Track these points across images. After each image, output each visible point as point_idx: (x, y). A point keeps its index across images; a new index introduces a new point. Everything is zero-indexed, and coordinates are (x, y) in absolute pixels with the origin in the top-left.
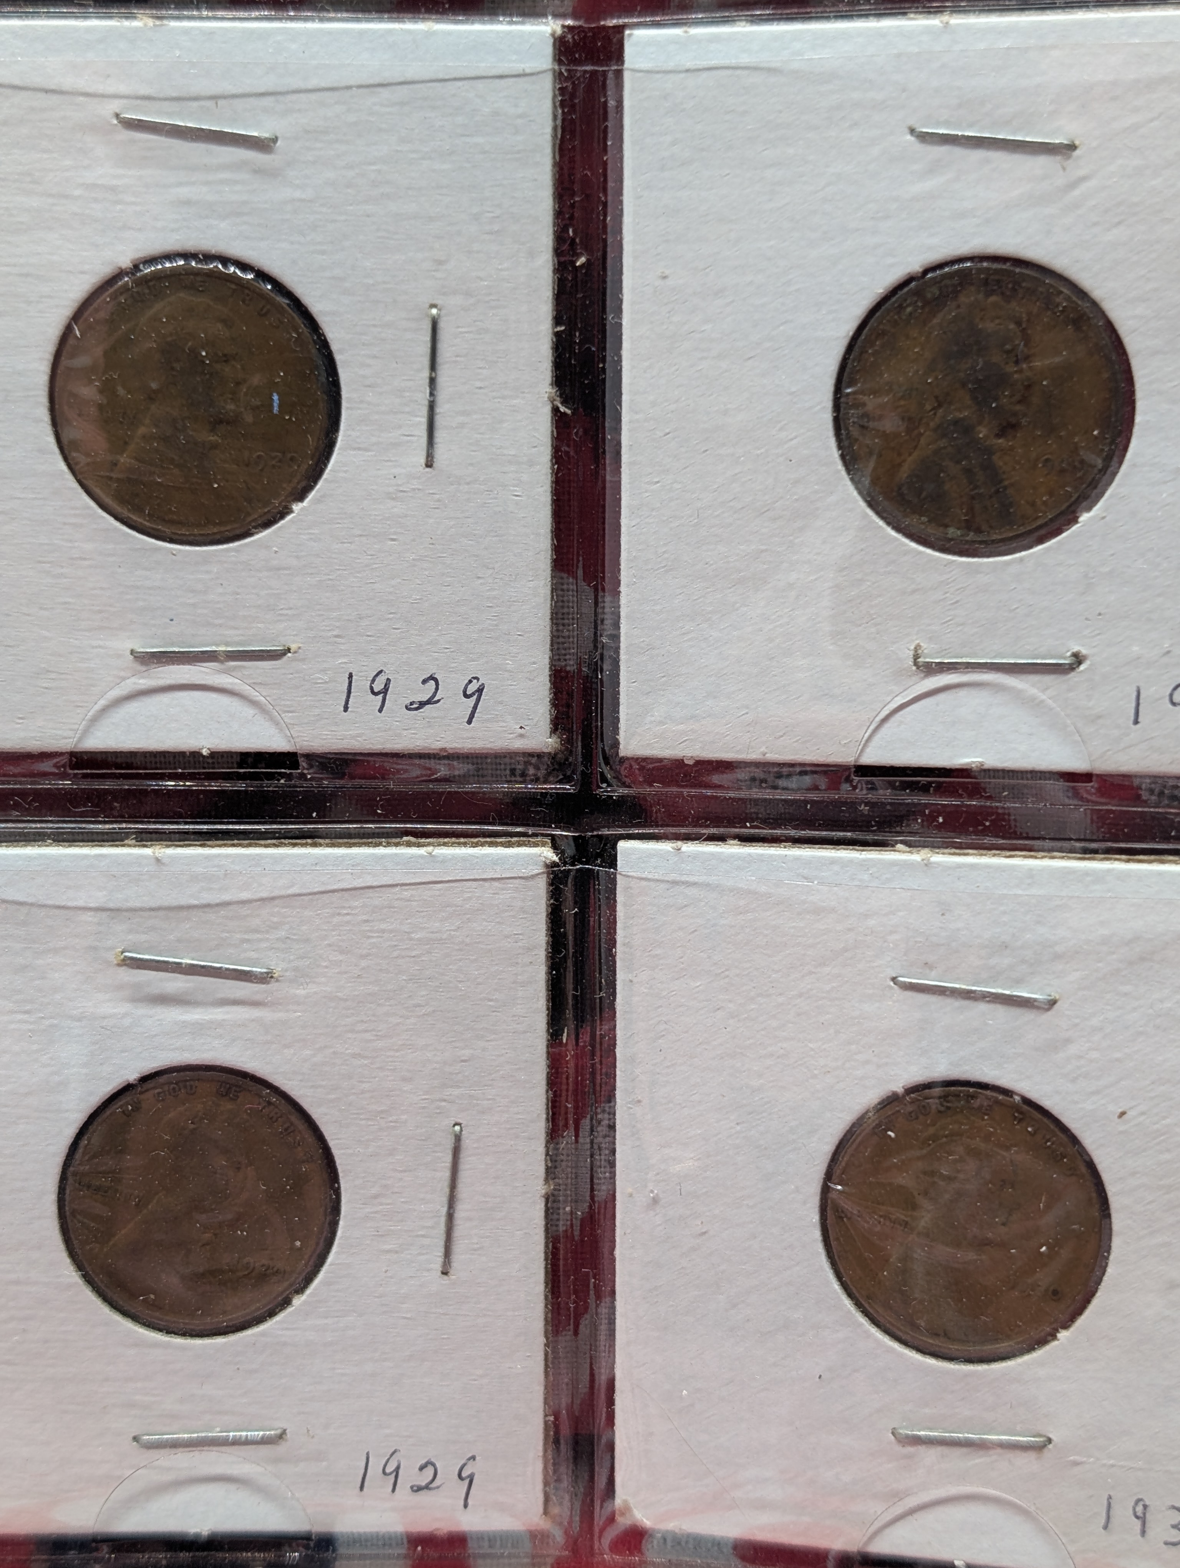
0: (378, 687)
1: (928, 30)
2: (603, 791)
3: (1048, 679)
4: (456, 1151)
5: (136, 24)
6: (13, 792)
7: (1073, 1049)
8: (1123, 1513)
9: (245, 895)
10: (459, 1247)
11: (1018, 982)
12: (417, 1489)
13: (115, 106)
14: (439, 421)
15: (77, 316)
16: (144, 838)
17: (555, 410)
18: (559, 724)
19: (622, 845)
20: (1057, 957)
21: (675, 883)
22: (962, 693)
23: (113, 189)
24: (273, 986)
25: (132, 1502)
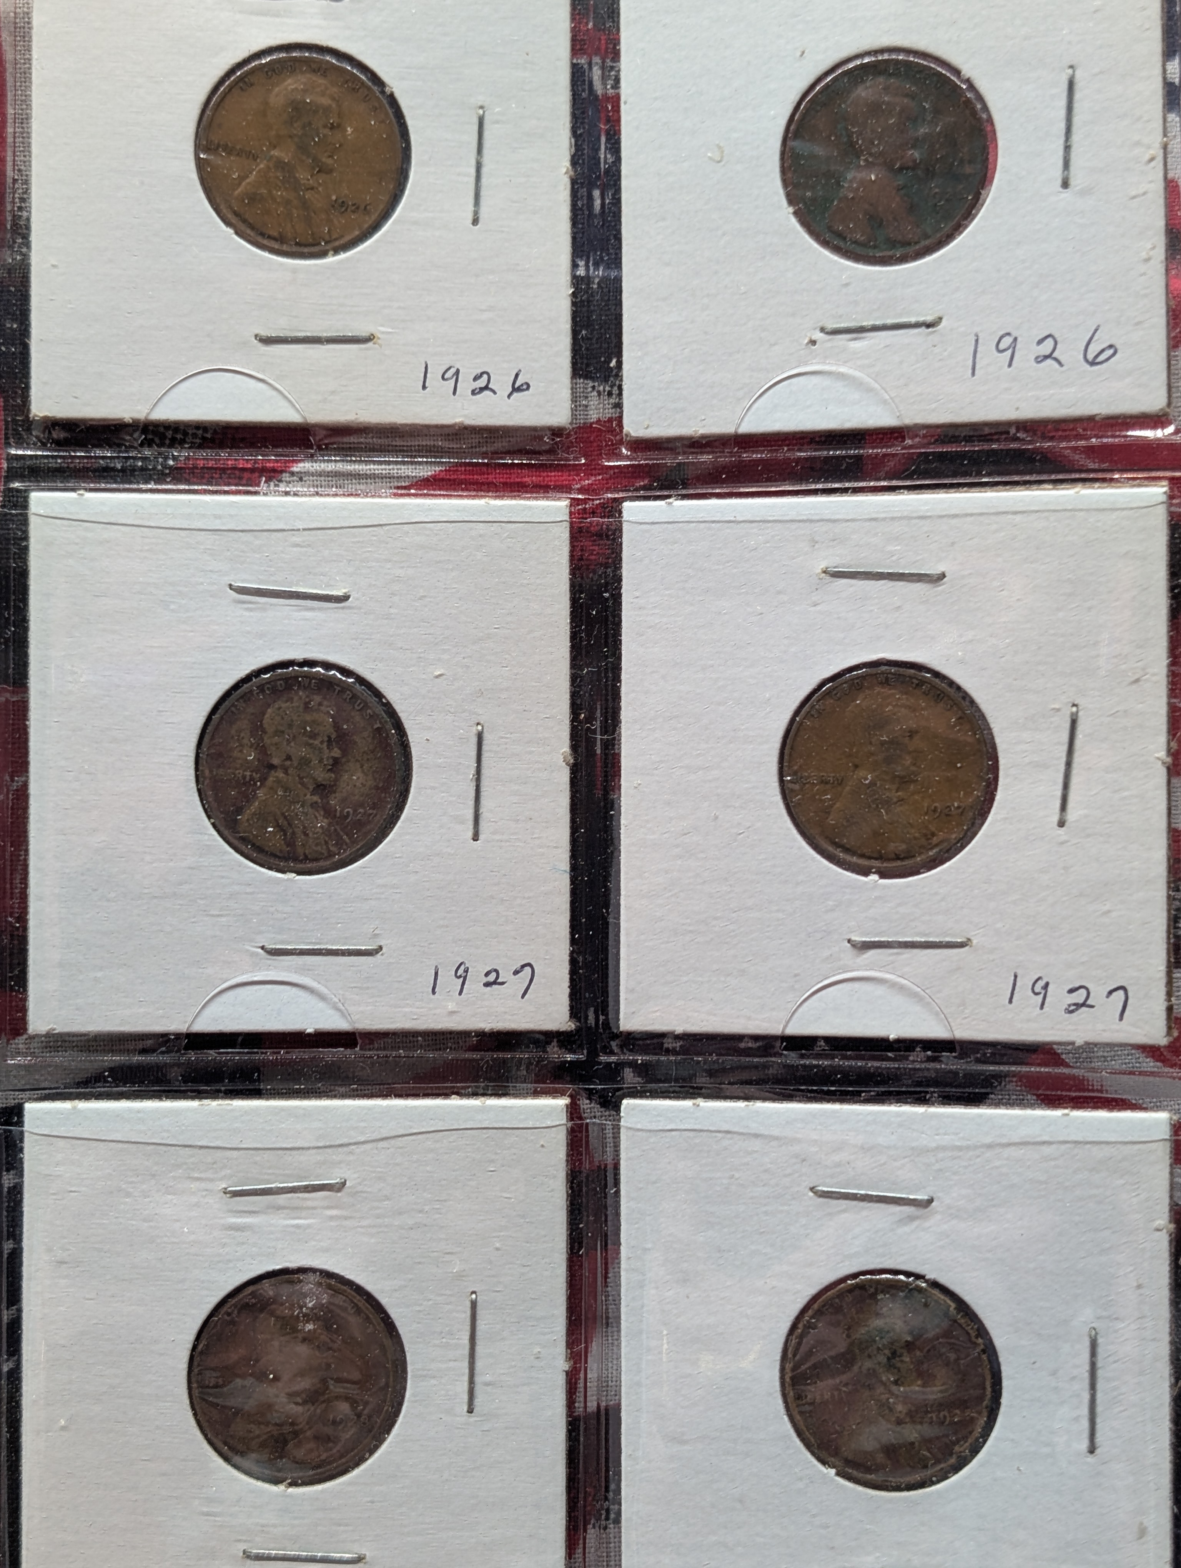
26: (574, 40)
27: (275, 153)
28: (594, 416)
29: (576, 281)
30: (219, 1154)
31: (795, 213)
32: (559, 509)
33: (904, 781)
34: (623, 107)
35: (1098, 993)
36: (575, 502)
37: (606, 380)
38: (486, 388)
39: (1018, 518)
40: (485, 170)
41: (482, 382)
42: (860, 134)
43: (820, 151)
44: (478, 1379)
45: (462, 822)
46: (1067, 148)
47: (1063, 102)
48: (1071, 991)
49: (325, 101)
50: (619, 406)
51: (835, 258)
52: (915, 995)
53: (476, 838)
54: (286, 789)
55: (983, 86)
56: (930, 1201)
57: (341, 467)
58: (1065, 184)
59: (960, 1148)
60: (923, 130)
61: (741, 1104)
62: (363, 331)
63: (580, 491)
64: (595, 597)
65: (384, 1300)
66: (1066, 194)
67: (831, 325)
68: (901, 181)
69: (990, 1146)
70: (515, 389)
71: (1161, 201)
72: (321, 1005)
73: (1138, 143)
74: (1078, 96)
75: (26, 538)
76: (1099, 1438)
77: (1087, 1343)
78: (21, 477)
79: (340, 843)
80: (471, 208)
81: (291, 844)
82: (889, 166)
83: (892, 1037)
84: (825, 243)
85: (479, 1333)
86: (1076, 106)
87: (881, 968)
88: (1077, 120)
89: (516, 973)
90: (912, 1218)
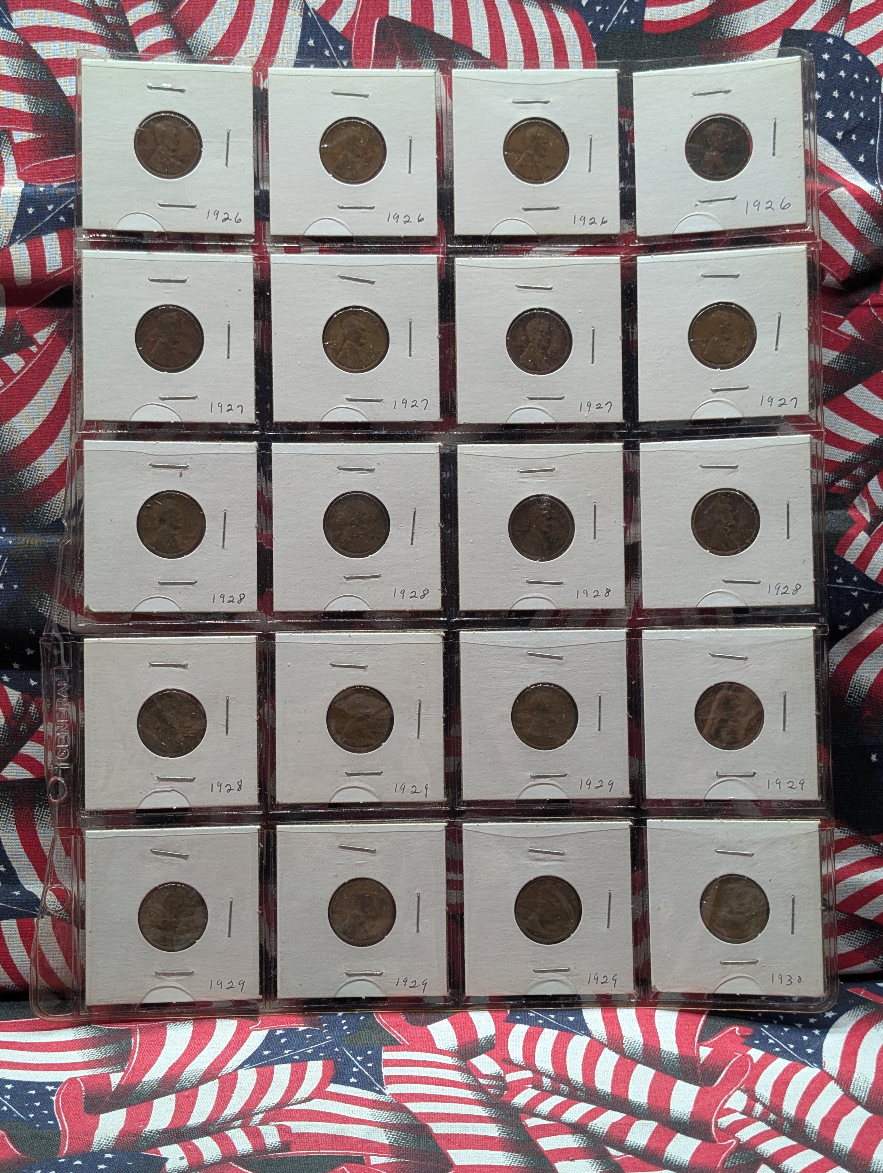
0: (588, 783)
1: (713, 632)
2: (643, 807)
3: (748, 778)
4: (610, 897)
5: (531, 632)
6: (502, 810)
7: (758, 865)
8: (776, 978)
9: (558, 834)
10: (611, 921)
11: (745, 850)
12: (602, 983)
13: (526, 650)
14: (601, 720)
15: (517, 698)
16: (533, 821)
17: (628, 717)
18: (631, 791)
19: (648, 821)
20: (754, 843)
21: (661, 829)
22: (728, 782)
23: (526, 669)
24: (565, 856)
25: (532, 987)
26: (619, 114)
27: (528, 151)
28: (626, 231)
29: (621, 189)
30: (517, 460)
31: (690, 166)
32: (617, 260)
33: (727, 339)
34: (635, 135)
35: (788, 400)
36: (622, 258)
37: (630, 219)
38: (594, 222)
39: (761, 257)
40: (592, 155)
41: (593, 221)
42: (710, 141)
43: (697, 146)
44: (597, 529)
45: (589, 358)
46: (774, 144)
47: (773, 130)
48: (780, 400)
49: (543, 135)
50: (635, 228)
51: (703, 179)
52: (732, 405)
53: (593, 363)
54: (534, 348)
55: (748, 125)
56: (737, 466)
57: (548, 249)
58: (774, 155)
59: (746, 450)
60: (729, 139)
61: (678, 442)
62: (555, 206)
63: (624, 254)
64: (629, 287)
65: (567, 505)
66: (774, 158)
67: (702, 200)
68: (723, 155)
69: (755, 448)
70: (603, 223)
71: (803, 159)
72: (546, 415)
73: (796, 142)
74: (777, 127)
75: (454, 272)
76: (790, 534)
77: (786, 506)
78: (451, 254)
79: (551, 365)
80: (588, 167)
81: (535, 365)
82: (720, 150)
83: (725, 418)
84: (700, 175)
85: (597, 515)
86: (777, 131)
87: (722, 397)
88: (777, 135)
89: (606, 404)
90: (732, 472)
